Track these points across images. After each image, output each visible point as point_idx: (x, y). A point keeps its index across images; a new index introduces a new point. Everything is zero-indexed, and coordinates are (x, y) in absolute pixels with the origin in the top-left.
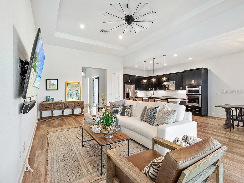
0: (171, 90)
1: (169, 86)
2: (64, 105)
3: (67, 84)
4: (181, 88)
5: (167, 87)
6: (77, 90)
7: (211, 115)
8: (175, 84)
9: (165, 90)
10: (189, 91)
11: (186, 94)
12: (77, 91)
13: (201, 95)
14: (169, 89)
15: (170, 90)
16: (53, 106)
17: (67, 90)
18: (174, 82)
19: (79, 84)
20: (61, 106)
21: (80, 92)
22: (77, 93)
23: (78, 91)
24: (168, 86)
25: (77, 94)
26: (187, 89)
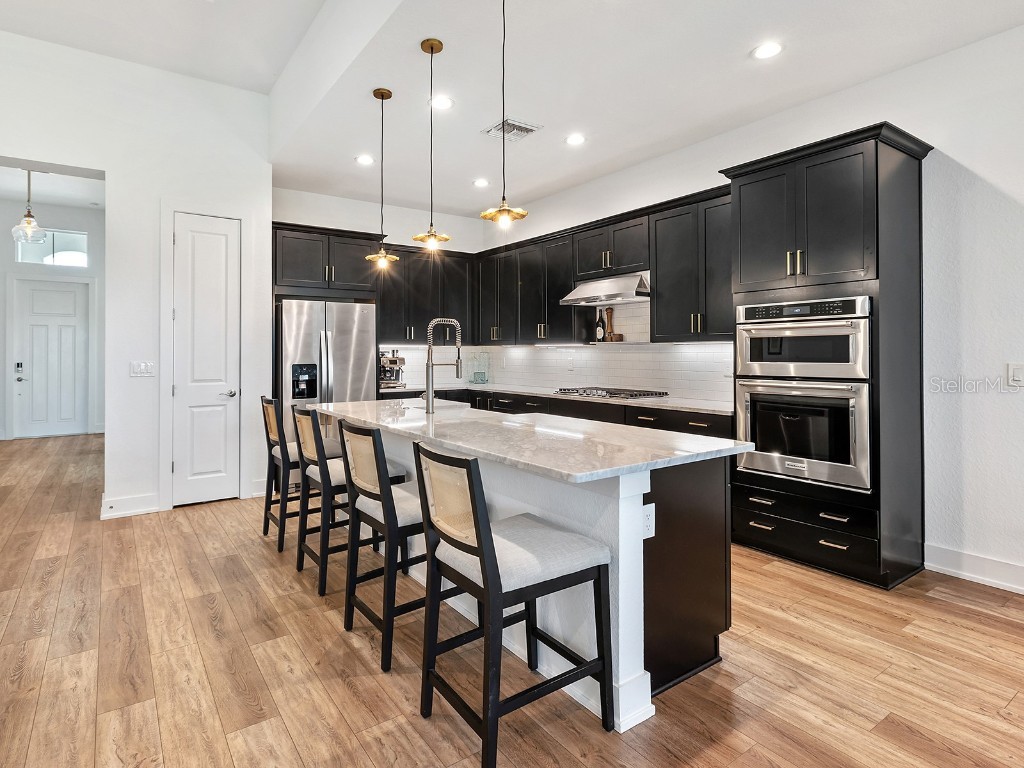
0: (628, 338)
1: (616, 314)
4: (695, 321)
5: (601, 319)
7: (959, 567)
8: (655, 295)
9: (590, 338)
10: (762, 349)
11: (736, 377)
13: (873, 381)
14: (617, 331)
15: (620, 338)
18: (647, 275)
24: (610, 310)
26: (746, 331)
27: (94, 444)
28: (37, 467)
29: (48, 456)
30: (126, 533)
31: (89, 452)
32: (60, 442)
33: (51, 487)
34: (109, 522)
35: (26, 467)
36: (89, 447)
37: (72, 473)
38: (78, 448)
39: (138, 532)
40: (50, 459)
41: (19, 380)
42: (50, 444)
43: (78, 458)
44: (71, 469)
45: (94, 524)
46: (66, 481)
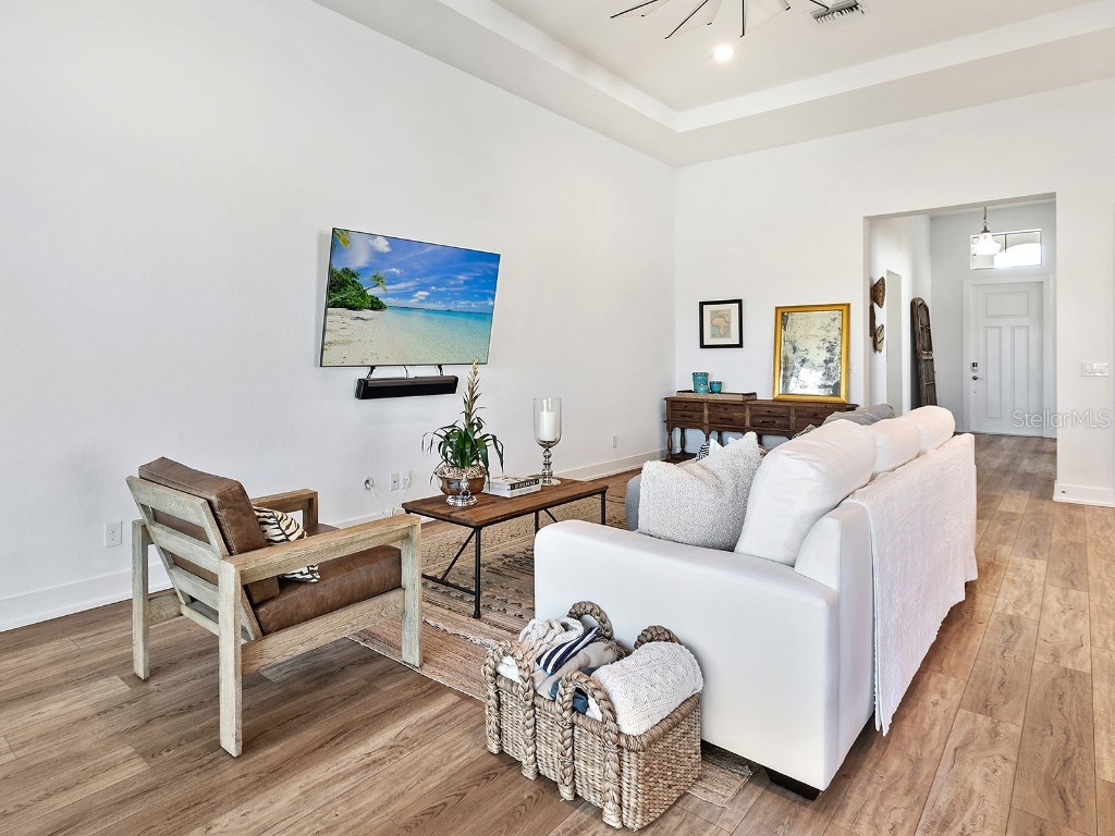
2: (748, 412)
3: (783, 315)
6: (827, 345)
12: (830, 349)
16: (706, 412)
17: (778, 347)
19: (845, 313)
20: (736, 414)
21: (844, 357)
22: (831, 361)
23: (837, 350)
25: (830, 365)
27: (1048, 446)
28: (994, 456)
29: (1003, 450)
30: (1079, 514)
31: (1044, 453)
32: (1013, 441)
33: (1007, 471)
34: (1062, 504)
35: (984, 454)
36: (1044, 448)
37: (1026, 465)
38: (1032, 448)
39: (1088, 516)
40: (1006, 452)
41: (975, 378)
42: (1004, 440)
43: (1032, 455)
44: (1026, 462)
45: (1047, 502)
46: (1021, 469)
